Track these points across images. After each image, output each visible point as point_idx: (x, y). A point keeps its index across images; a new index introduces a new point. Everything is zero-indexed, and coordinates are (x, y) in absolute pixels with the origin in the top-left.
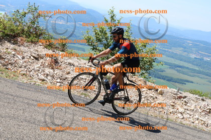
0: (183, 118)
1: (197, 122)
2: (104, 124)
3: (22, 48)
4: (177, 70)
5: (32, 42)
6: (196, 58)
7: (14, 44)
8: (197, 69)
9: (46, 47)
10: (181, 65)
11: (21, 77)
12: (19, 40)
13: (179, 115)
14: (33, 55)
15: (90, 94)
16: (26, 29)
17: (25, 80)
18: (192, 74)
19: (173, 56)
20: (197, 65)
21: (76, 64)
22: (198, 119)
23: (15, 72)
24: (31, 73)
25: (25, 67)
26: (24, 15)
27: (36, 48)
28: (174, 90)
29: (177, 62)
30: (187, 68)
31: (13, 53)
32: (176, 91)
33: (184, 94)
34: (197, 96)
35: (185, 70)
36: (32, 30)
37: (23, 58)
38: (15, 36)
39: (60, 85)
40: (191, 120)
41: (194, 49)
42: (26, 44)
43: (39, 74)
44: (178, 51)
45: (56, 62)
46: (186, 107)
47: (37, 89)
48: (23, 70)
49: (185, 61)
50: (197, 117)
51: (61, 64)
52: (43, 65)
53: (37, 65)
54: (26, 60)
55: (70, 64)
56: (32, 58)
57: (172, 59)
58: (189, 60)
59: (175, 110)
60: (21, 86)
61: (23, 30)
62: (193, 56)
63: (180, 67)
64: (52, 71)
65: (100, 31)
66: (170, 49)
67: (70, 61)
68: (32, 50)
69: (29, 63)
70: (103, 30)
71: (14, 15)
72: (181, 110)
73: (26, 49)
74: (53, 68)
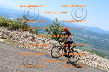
0: (85, 62)
1: (90, 63)
2: (54, 65)
3: (20, 33)
4: (79, 41)
5: (24, 30)
6: (86, 37)
7: (17, 31)
8: (87, 41)
9: (30, 33)
10: (81, 39)
11: (20, 45)
12: (19, 30)
13: (83, 60)
14: (25, 36)
15: (47, 52)
16: (22, 25)
17: (21, 46)
18: (85, 43)
19: (78, 36)
20: (87, 40)
21: (42, 40)
22: (90, 62)
23: (18, 42)
24: (24, 43)
25: (21, 40)
26: (21, 20)
27: (26, 33)
28: (81, 50)
29: (79, 38)
30: (83, 41)
31: (17, 35)
32: (82, 51)
33: (85, 52)
34: (90, 53)
35: (82, 42)
36: (24, 26)
37: (21, 37)
38: (17, 28)
39: (36, 48)
40: (88, 62)
41: (86, 33)
42: (22, 31)
43: (27, 44)
44: (80, 34)
45: (34, 38)
46: (85, 57)
47: (27, 50)
48: (21, 42)
49: (82, 38)
50: (90, 61)
51: (36, 39)
52: (29, 40)
53: (26, 40)
54: (22, 37)
55: (39, 39)
56: (24, 37)
57: (77, 37)
58: (84, 38)
59: (82, 58)
60: (20, 48)
61: (21, 26)
62: (85, 36)
63: (80, 40)
64: (32, 42)
65: (52, 26)
66: (77, 33)
67: (39, 38)
68: (24, 34)
69: (23, 39)
70: (53, 26)
71: (17, 20)
72: (84, 58)
73: (22, 33)
74: (32, 41)
